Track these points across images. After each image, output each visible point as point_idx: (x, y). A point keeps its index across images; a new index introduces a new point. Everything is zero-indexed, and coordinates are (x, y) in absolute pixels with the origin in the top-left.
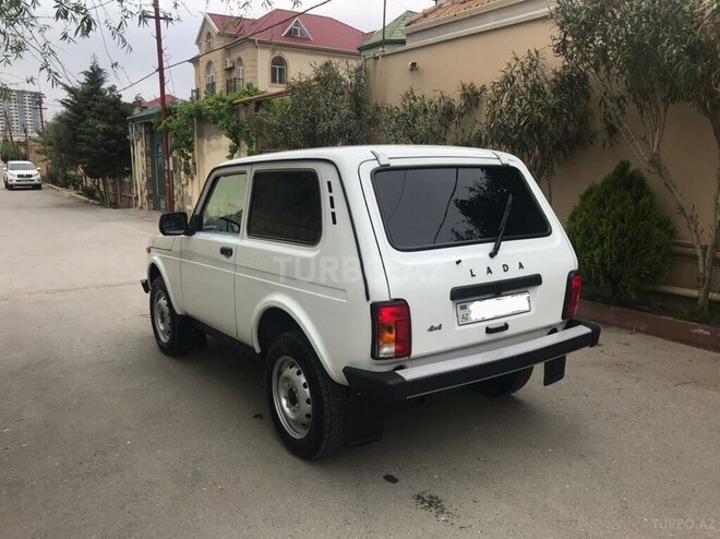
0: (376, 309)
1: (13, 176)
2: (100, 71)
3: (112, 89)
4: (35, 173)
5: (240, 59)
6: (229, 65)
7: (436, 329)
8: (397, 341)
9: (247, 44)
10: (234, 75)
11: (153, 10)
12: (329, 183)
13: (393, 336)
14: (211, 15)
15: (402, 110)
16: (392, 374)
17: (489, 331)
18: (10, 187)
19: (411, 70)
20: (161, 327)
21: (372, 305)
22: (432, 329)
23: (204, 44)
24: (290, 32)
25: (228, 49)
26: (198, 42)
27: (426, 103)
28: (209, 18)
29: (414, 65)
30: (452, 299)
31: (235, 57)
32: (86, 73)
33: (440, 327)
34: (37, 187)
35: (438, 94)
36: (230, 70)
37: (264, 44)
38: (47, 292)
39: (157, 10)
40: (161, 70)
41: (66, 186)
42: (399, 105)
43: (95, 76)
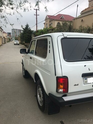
0: (58, 78)
1: (15, 43)
2: (28, 25)
3: (30, 28)
4: (18, 42)
5: (52, 23)
6: (50, 24)
7: (77, 85)
8: (64, 88)
9: (54, 20)
10: (51, 26)
11: (36, 14)
12: (50, 42)
13: (63, 87)
15: (79, 29)
16: (61, 98)
18: (15, 44)
19: (82, 21)
20: (24, 72)
21: (57, 77)
22: (75, 85)
23: (46, 20)
24: (61, 18)
25: (50, 21)
27: (84, 28)
28: (47, 16)
29: (82, 20)
30: (82, 77)
31: (51, 22)
32: (26, 26)
33: (78, 85)
34: (19, 45)
35: (87, 26)
36: (50, 25)
37: (56, 20)
38: (11, 63)
39: (37, 14)
40: (37, 24)
41: (23, 44)
42: (78, 29)
43: (27, 26)
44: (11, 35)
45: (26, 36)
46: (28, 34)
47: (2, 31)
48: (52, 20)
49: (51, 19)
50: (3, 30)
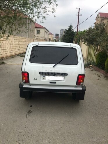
7: (35, 79)
14: (100, 13)
17: (50, 83)
22: (34, 79)
23: (97, 19)
25: (102, 20)
26: (96, 19)
30: (40, 74)
32: (69, 27)
39: (79, 14)
40: (78, 26)
43: (71, 27)
44: (59, 36)
45: (67, 38)
46: (69, 37)
47: (47, 33)
48: (105, 19)
49: (104, 17)
50: (49, 31)
